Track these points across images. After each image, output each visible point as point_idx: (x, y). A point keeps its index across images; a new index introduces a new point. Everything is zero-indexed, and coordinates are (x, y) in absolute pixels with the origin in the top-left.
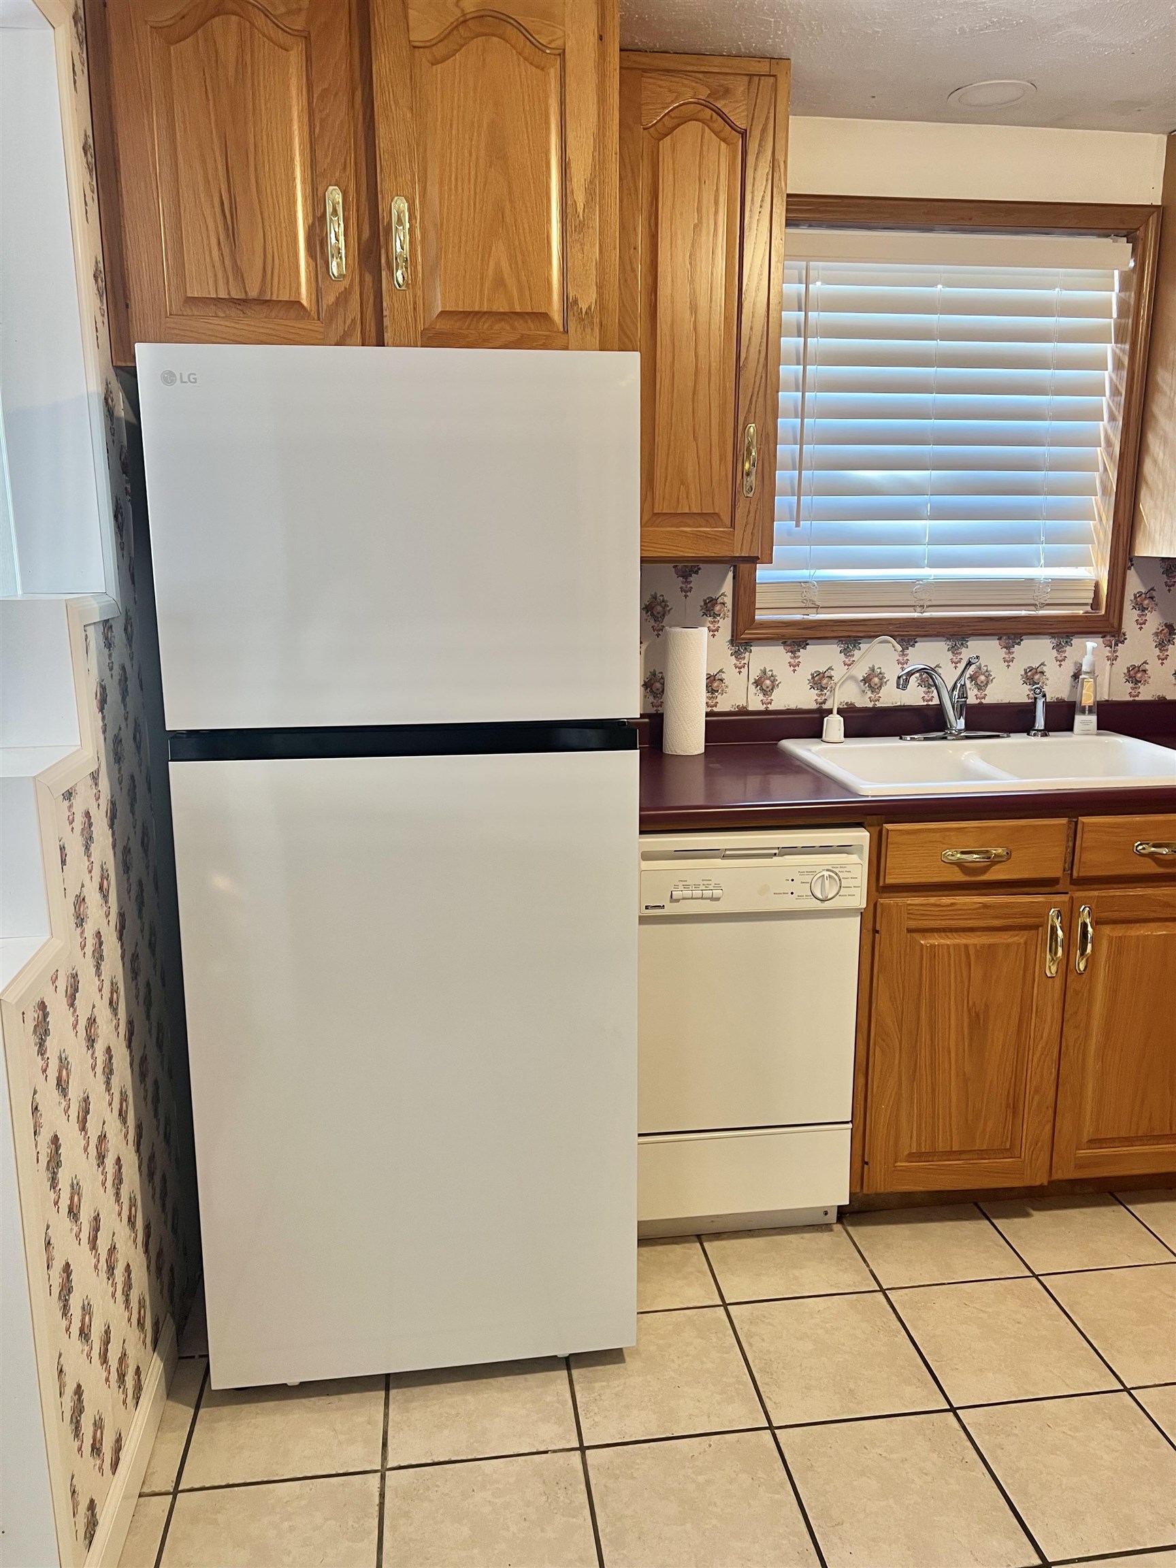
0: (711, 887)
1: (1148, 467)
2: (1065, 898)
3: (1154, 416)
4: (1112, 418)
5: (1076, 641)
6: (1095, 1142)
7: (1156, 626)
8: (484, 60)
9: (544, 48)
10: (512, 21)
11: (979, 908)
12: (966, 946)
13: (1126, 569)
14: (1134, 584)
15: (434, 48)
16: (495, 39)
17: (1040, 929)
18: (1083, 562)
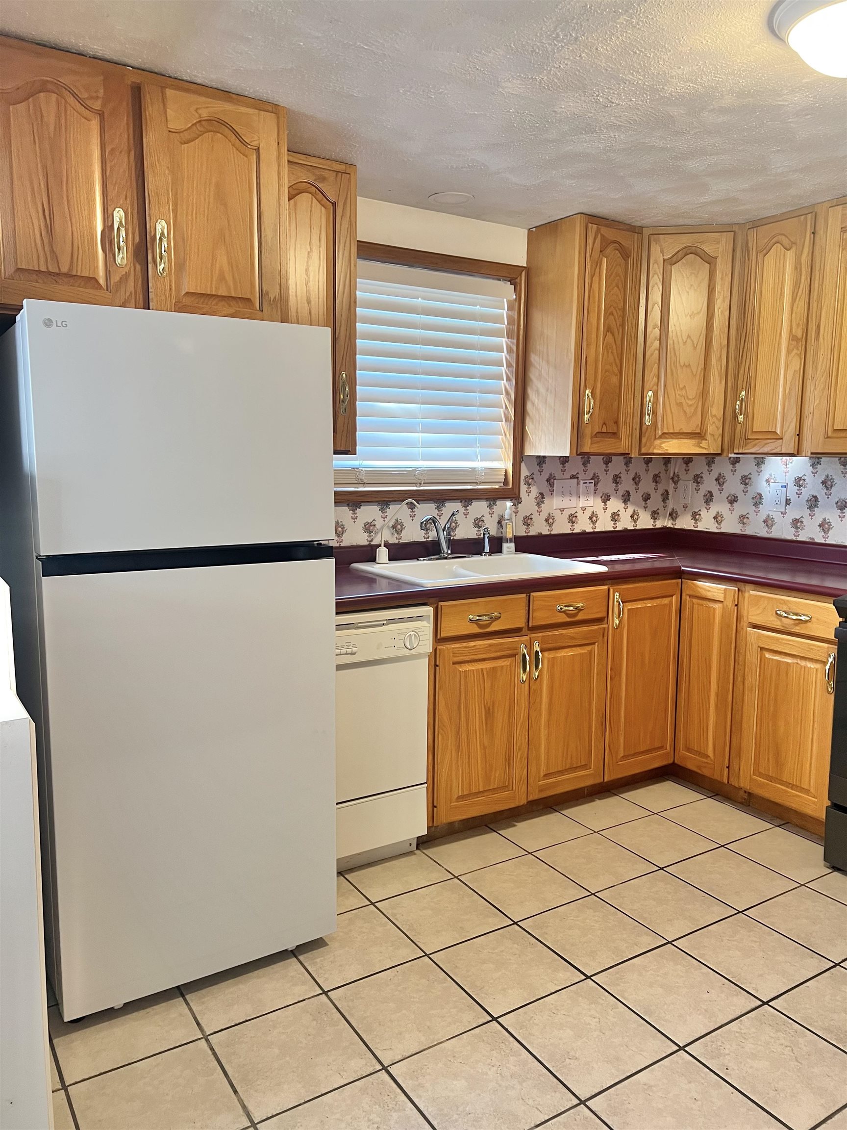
0: (351, 647)
1: (529, 406)
2: (527, 638)
3: (531, 380)
4: (508, 379)
5: (498, 503)
6: (547, 776)
7: (535, 494)
8: (213, 146)
9: (247, 145)
10: (228, 126)
11: (487, 647)
12: (482, 669)
13: (520, 463)
14: (525, 472)
15: (181, 134)
16: (219, 134)
17: (517, 656)
18: (498, 459)
